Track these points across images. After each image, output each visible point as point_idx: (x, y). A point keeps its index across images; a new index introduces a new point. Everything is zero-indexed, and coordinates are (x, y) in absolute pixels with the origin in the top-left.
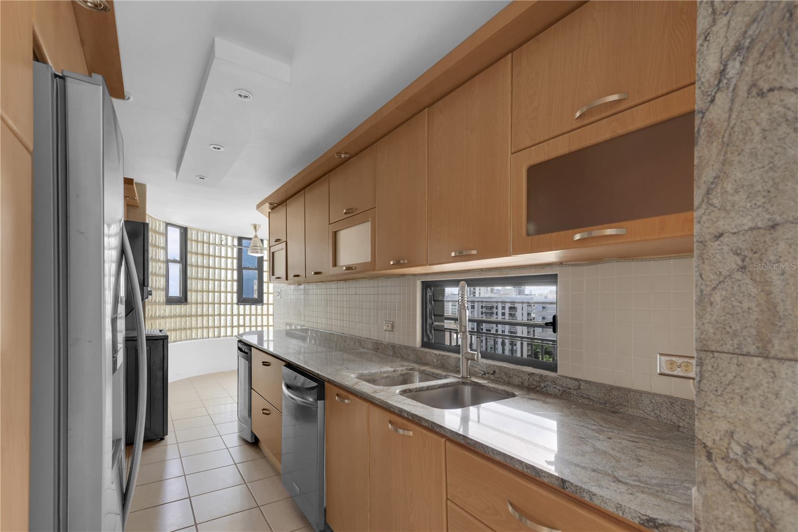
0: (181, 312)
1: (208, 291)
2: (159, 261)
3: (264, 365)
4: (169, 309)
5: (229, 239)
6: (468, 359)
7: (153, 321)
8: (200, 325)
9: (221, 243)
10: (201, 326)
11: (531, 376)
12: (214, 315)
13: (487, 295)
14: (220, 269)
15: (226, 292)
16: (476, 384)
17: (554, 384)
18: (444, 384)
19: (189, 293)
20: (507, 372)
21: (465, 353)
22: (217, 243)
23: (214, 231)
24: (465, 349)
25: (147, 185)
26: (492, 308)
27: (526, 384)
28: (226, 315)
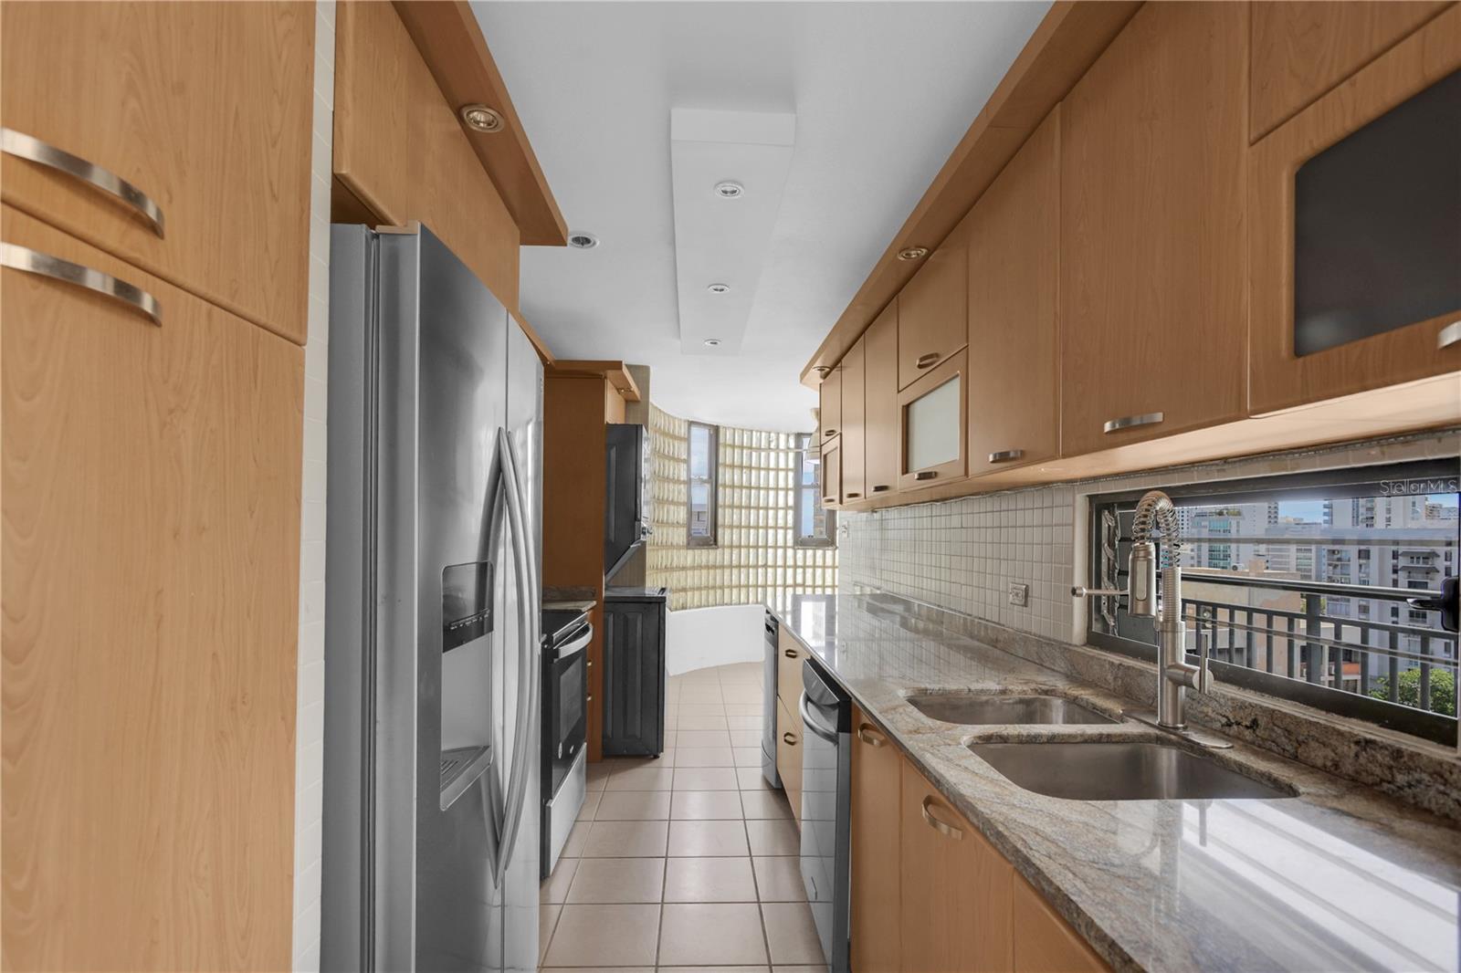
0: (708, 561)
1: (749, 527)
2: (678, 482)
3: (787, 655)
4: (690, 557)
5: (782, 437)
6: (1177, 683)
7: (668, 574)
8: (735, 582)
9: (769, 445)
10: (738, 583)
11: (1365, 750)
12: (756, 567)
13: (1412, 525)
14: (767, 489)
15: (776, 528)
16: (1194, 746)
17: (1439, 780)
18: (1101, 735)
19: (720, 531)
20: (1290, 727)
21: (1170, 667)
22: (763, 447)
23: (757, 428)
24: (1170, 658)
25: (651, 368)
26: (1428, 557)
27: (1348, 767)
28: (775, 567)
